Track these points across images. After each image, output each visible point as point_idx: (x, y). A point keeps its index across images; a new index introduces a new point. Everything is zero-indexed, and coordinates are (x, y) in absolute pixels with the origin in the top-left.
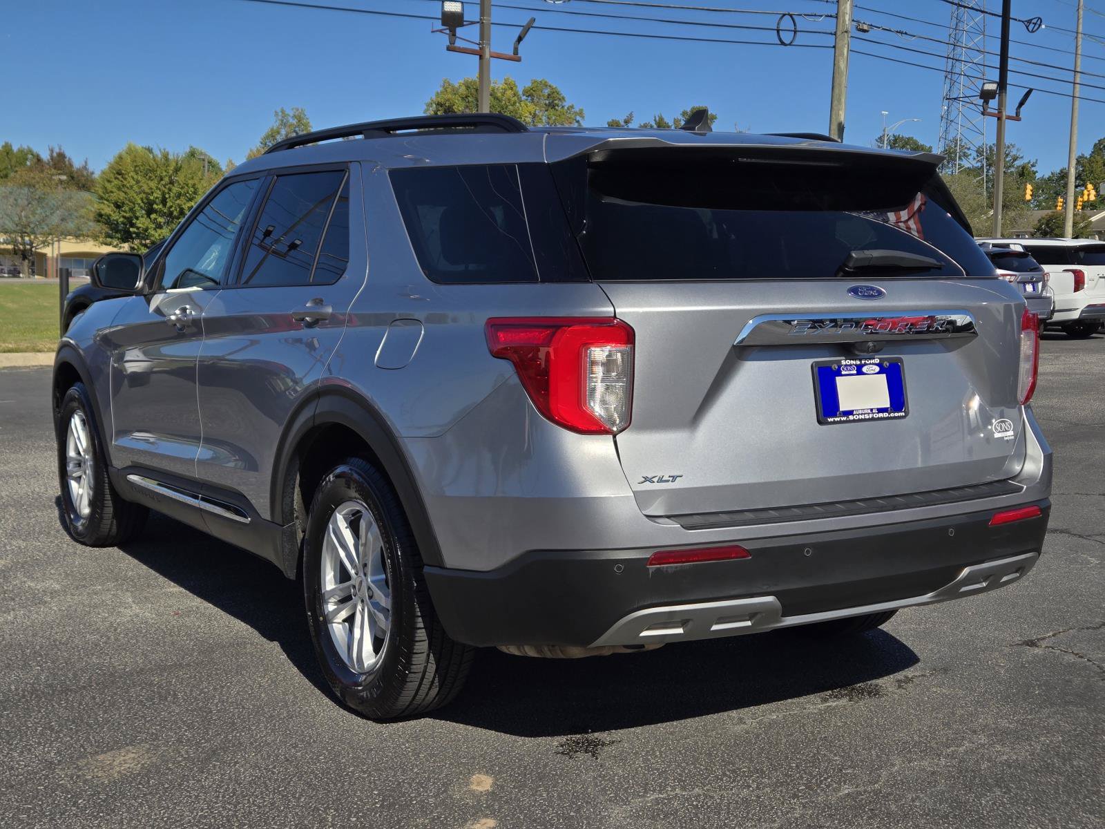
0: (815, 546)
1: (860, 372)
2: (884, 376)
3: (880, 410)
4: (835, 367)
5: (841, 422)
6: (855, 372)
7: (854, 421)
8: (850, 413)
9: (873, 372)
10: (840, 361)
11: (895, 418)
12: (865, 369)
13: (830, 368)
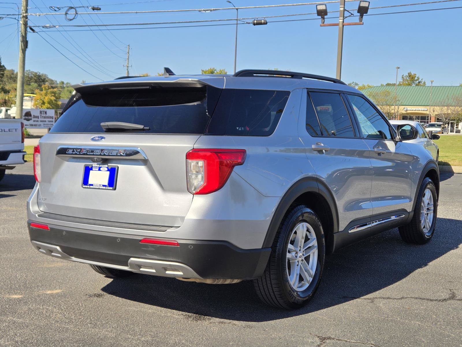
0: (67, 231)
1: (99, 170)
2: (108, 172)
3: (104, 186)
4: (90, 167)
5: (87, 188)
6: (97, 169)
7: (92, 188)
8: (92, 185)
9: (104, 170)
10: (92, 165)
11: (108, 189)
12: (101, 169)
13: (89, 167)
